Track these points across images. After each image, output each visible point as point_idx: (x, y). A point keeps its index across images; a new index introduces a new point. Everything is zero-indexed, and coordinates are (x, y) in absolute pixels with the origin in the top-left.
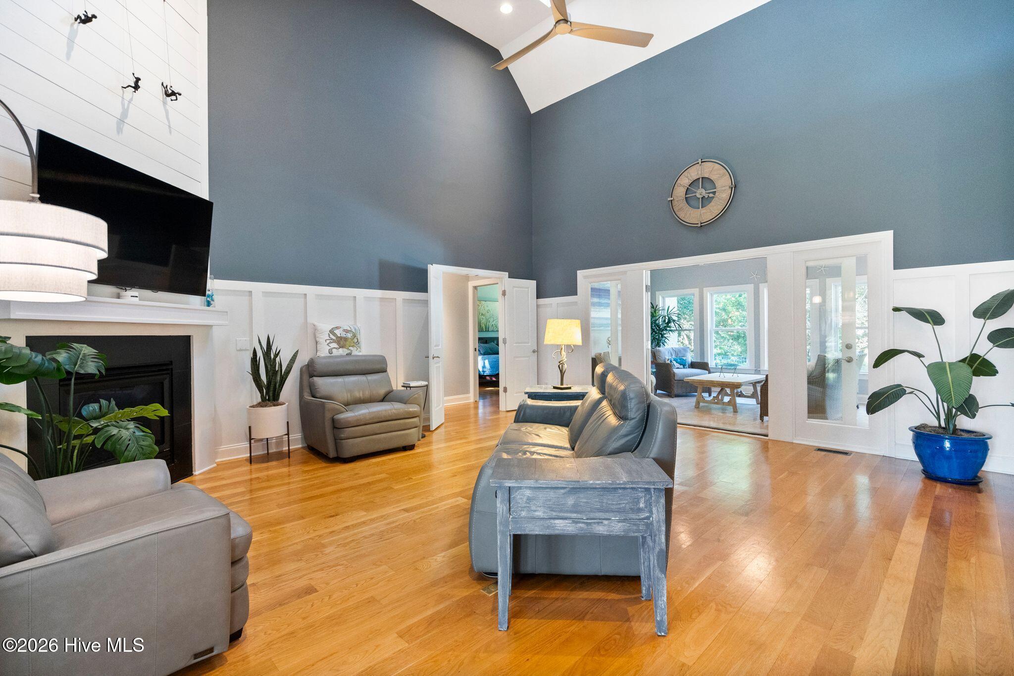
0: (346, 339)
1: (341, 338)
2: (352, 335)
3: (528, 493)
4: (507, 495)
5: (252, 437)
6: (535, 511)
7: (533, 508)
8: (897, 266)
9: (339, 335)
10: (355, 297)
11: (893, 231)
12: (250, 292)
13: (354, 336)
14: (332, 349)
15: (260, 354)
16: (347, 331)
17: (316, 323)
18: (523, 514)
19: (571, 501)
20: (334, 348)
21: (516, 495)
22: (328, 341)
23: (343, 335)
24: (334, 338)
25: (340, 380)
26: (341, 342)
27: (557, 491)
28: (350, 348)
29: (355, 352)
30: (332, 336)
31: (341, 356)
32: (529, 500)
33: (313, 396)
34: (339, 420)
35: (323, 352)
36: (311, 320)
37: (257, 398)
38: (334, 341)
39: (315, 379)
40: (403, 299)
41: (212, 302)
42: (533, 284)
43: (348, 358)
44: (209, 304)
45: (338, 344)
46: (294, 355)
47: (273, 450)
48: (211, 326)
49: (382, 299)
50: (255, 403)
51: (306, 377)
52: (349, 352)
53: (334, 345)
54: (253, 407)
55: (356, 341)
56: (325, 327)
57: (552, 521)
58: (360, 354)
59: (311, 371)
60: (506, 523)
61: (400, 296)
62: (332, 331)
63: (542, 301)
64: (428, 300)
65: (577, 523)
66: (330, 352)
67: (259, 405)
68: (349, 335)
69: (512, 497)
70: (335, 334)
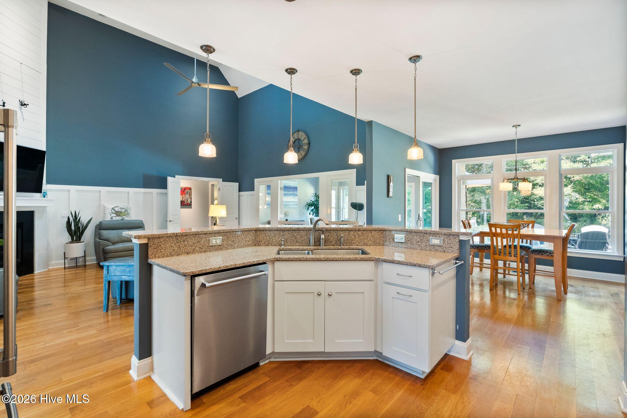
0: (121, 212)
1: (118, 212)
2: (124, 210)
3: (114, 267)
4: (107, 268)
5: (66, 257)
6: (116, 273)
7: (116, 272)
8: (357, 185)
9: (117, 210)
10: (129, 192)
11: (356, 169)
12: (69, 190)
13: (126, 211)
14: (112, 217)
15: (71, 219)
16: (122, 208)
17: (105, 205)
18: (113, 274)
19: (128, 270)
20: (114, 216)
21: (110, 268)
22: (111, 213)
23: (120, 210)
24: (114, 212)
25: (115, 231)
26: (118, 213)
27: (124, 267)
28: (123, 216)
29: (126, 218)
30: (113, 211)
31: (118, 220)
32: (115, 269)
33: (100, 239)
34: (106, 249)
35: (108, 218)
36: (102, 203)
37: (69, 239)
38: (114, 213)
39: (101, 231)
40: (157, 193)
41: (46, 195)
42: (236, 185)
43: (122, 221)
44: (44, 196)
45: (116, 215)
46: (90, 220)
47: (80, 264)
48: (46, 207)
49: (144, 193)
50: (68, 242)
51: (97, 230)
52: (122, 218)
53: (115, 215)
54: (67, 243)
55: (127, 213)
56: (110, 206)
57: (121, 276)
58: (130, 219)
59: (100, 227)
60: (106, 277)
61: (155, 191)
62: (113, 209)
63: (241, 193)
64: (167, 193)
65: (129, 277)
66: (112, 218)
67: (70, 243)
68: (123, 210)
69: (109, 269)
70: (114, 210)
